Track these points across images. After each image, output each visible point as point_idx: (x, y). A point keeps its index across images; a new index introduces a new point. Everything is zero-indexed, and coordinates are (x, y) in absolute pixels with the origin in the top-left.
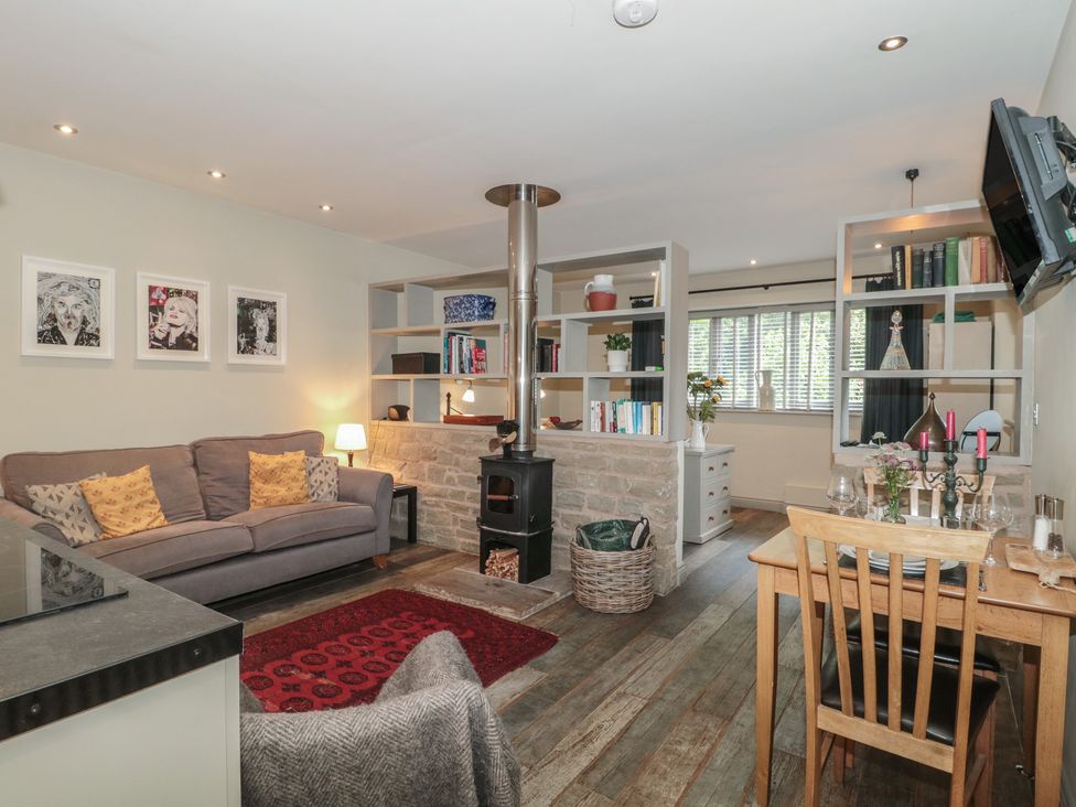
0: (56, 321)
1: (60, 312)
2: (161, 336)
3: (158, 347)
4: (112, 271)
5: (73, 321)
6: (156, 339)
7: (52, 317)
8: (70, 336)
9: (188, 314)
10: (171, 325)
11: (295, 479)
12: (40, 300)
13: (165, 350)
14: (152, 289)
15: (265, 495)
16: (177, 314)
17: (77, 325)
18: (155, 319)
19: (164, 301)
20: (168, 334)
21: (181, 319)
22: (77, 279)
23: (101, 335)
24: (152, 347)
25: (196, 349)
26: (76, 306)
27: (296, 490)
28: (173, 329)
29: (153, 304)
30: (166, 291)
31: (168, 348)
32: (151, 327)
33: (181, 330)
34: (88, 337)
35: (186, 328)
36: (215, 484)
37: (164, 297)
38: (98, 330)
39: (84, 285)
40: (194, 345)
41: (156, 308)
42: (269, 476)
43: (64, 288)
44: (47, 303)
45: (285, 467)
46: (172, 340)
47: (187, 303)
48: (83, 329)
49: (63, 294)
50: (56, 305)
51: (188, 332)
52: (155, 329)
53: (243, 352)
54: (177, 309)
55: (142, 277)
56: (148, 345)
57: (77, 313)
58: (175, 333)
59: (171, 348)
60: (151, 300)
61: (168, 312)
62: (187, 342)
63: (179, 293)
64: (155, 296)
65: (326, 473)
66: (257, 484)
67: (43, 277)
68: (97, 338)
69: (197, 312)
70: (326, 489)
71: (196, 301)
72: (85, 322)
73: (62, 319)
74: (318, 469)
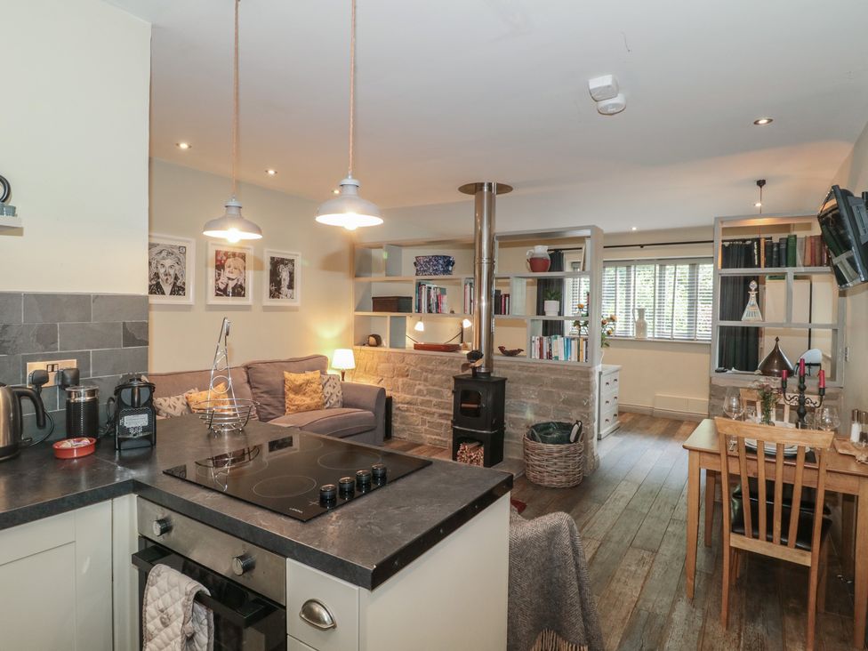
0: (159, 278)
1: (162, 271)
2: (222, 287)
3: (221, 295)
4: (193, 240)
5: (169, 277)
6: (219, 289)
7: (157, 275)
8: (167, 288)
9: (239, 270)
10: (229, 279)
11: (315, 392)
12: (150, 264)
13: (225, 297)
14: (217, 253)
15: (296, 403)
16: (233, 270)
17: (171, 280)
18: (219, 275)
19: (225, 261)
20: (227, 285)
21: (235, 274)
22: (172, 247)
23: (186, 287)
24: (217, 295)
25: (244, 296)
26: (171, 267)
27: (316, 400)
28: (230, 282)
29: (218, 263)
31: (226, 295)
32: (217, 280)
33: (235, 282)
34: (178, 290)
35: (238, 280)
36: (262, 395)
38: (184, 284)
39: (176, 251)
40: (243, 293)
41: (220, 266)
42: (298, 390)
43: (164, 254)
44: (154, 265)
45: (308, 382)
46: (229, 290)
47: (239, 262)
48: (175, 283)
49: (164, 258)
50: (159, 267)
51: (239, 283)
52: (219, 282)
53: (273, 297)
54: (232, 266)
55: (212, 244)
57: (172, 272)
58: (232, 284)
59: (229, 295)
60: (217, 260)
61: (227, 269)
62: (239, 291)
64: (219, 258)
65: (334, 387)
66: (291, 396)
68: (184, 289)
69: (245, 268)
70: (335, 399)
71: (245, 261)
72: (176, 278)
73: (162, 276)
74: (328, 384)
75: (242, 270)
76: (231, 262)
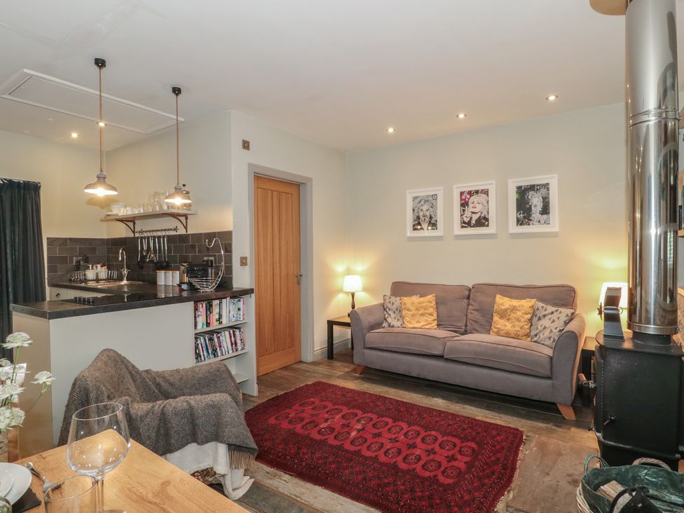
0: (419, 219)
1: (421, 214)
2: (467, 220)
3: (466, 227)
4: (441, 188)
5: (426, 218)
6: (464, 222)
7: (418, 218)
8: (425, 225)
9: (483, 204)
10: (473, 213)
11: (518, 320)
12: (414, 210)
13: (469, 228)
14: (462, 193)
15: (498, 326)
16: (477, 205)
17: (428, 219)
18: (464, 211)
19: (469, 199)
20: (471, 218)
21: (479, 208)
22: (428, 196)
23: (438, 224)
24: (462, 227)
25: (488, 226)
26: (427, 210)
27: (517, 328)
28: (474, 215)
29: (463, 202)
30: (470, 193)
31: (471, 227)
32: (461, 215)
33: (479, 215)
34: (433, 225)
35: (481, 213)
36: (473, 312)
37: (468, 196)
38: (436, 221)
39: (431, 199)
40: (487, 223)
41: (464, 204)
42: (504, 314)
43: (422, 202)
44: (416, 211)
45: (514, 309)
46: (473, 222)
47: (482, 197)
48: (430, 222)
49: (422, 205)
50: (420, 211)
51: (483, 215)
52: (464, 217)
53: (521, 225)
54: (476, 202)
55: (457, 188)
56: (460, 226)
57: (428, 214)
58: (475, 217)
59: (473, 226)
60: (461, 199)
61: (471, 205)
62: (482, 222)
63: (477, 192)
64: (463, 197)
65: (553, 321)
66: (496, 318)
67: (415, 198)
68: (436, 225)
69: (488, 202)
70: (547, 333)
71: (488, 195)
72: (431, 218)
73: (422, 218)
75: (486, 204)
76: (474, 199)
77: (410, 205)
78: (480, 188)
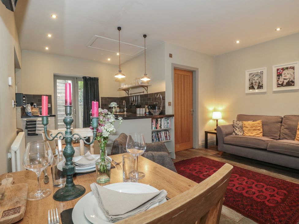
0: (253, 84)
1: (254, 81)
2: (280, 83)
3: (280, 87)
4: (266, 68)
5: (256, 83)
6: (279, 84)
7: (252, 83)
8: (256, 87)
9: (291, 74)
10: (285, 79)
12: (249, 80)
13: (282, 87)
14: (278, 70)
16: (287, 75)
17: (257, 84)
18: (279, 78)
19: (282, 72)
20: (283, 82)
21: (288, 76)
22: (258, 73)
23: (263, 86)
24: (278, 87)
25: (294, 85)
26: (257, 80)
28: (285, 80)
29: (278, 74)
30: (283, 69)
31: (283, 86)
32: (278, 81)
33: (288, 80)
34: (260, 87)
35: (290, 79)
37: (282, 71)
38: (262, 84)
39: (259, 74)
40: (293, 84)
41: (279, 75)
43: (255, 76)
44: (251, 80)
46: (285, 84)
47: (291, 71)
48: (259, 85)
49: (254, 77)
51: (291, 80)
52: (279, 81)
54: (286, 73)
55: (275, 67)
56: (276, 86)
57: (258, 81)
58: (286, 81)
59: (285, 86)
60: (277, 73)
61: (283, 75)
62: (291, 83)
63: (287, 68)
64: (279, 72)
67: (250, 74)
68: (262, 86)
69: (294, 73)
71: (294, 70)
72: (259, 83)
73: (254, 83)
75: (292, 74)
76: (286, 72)
77: (247, 77)
78: (289, 66)
